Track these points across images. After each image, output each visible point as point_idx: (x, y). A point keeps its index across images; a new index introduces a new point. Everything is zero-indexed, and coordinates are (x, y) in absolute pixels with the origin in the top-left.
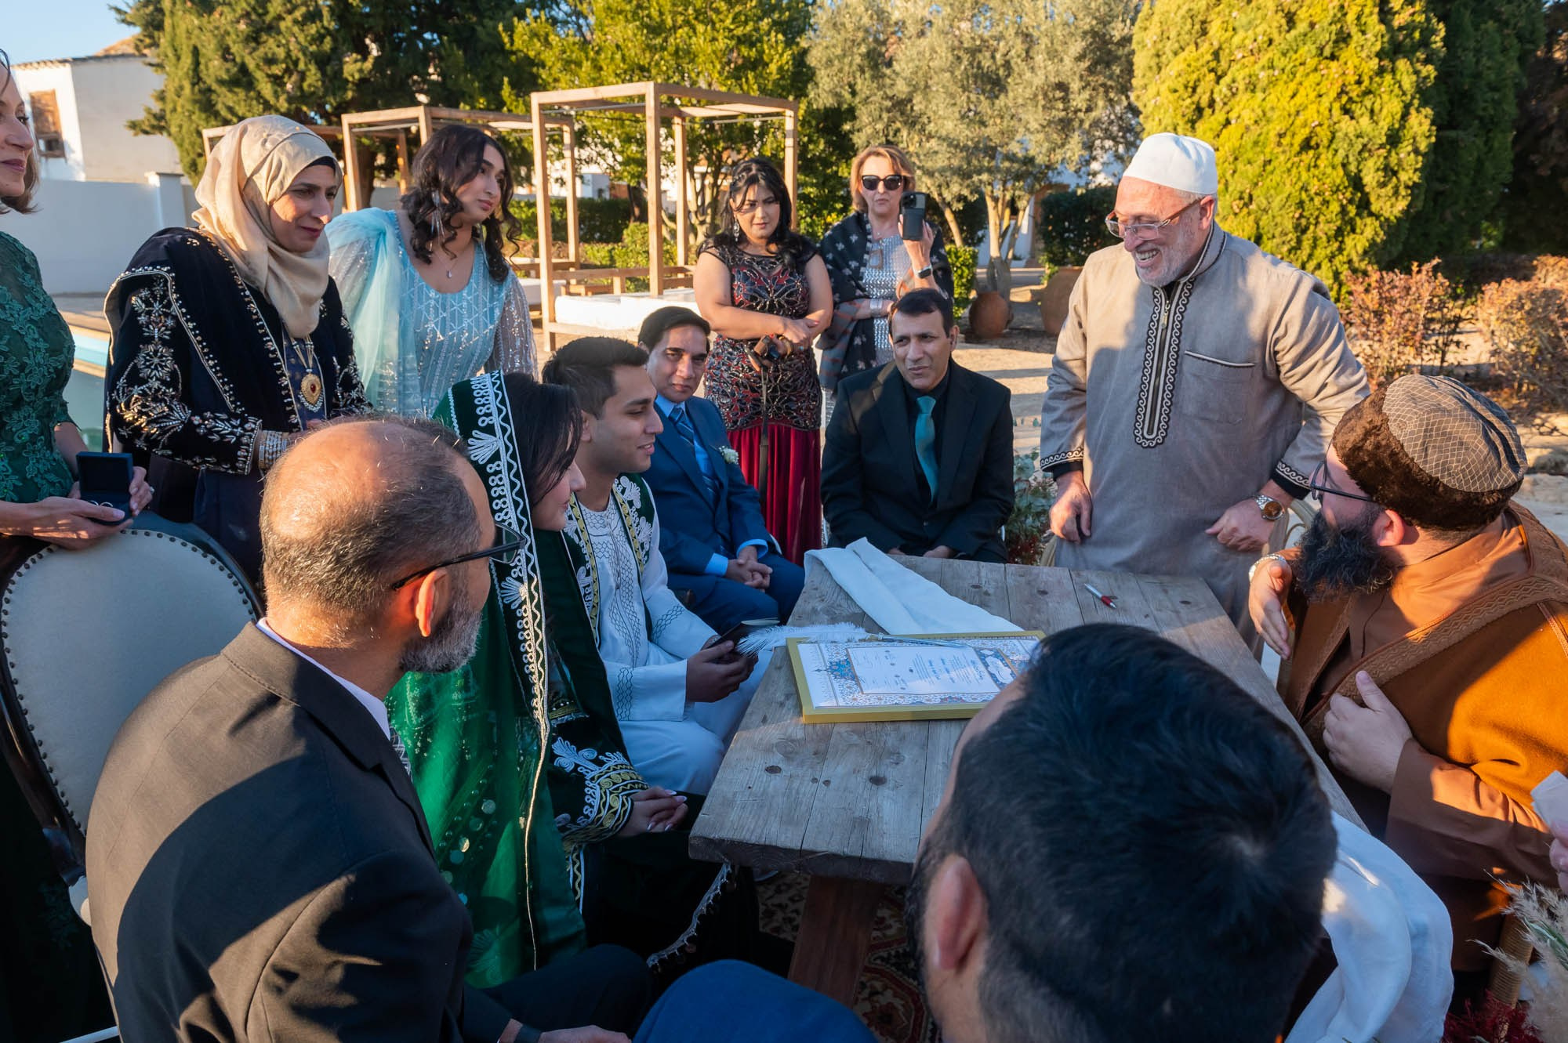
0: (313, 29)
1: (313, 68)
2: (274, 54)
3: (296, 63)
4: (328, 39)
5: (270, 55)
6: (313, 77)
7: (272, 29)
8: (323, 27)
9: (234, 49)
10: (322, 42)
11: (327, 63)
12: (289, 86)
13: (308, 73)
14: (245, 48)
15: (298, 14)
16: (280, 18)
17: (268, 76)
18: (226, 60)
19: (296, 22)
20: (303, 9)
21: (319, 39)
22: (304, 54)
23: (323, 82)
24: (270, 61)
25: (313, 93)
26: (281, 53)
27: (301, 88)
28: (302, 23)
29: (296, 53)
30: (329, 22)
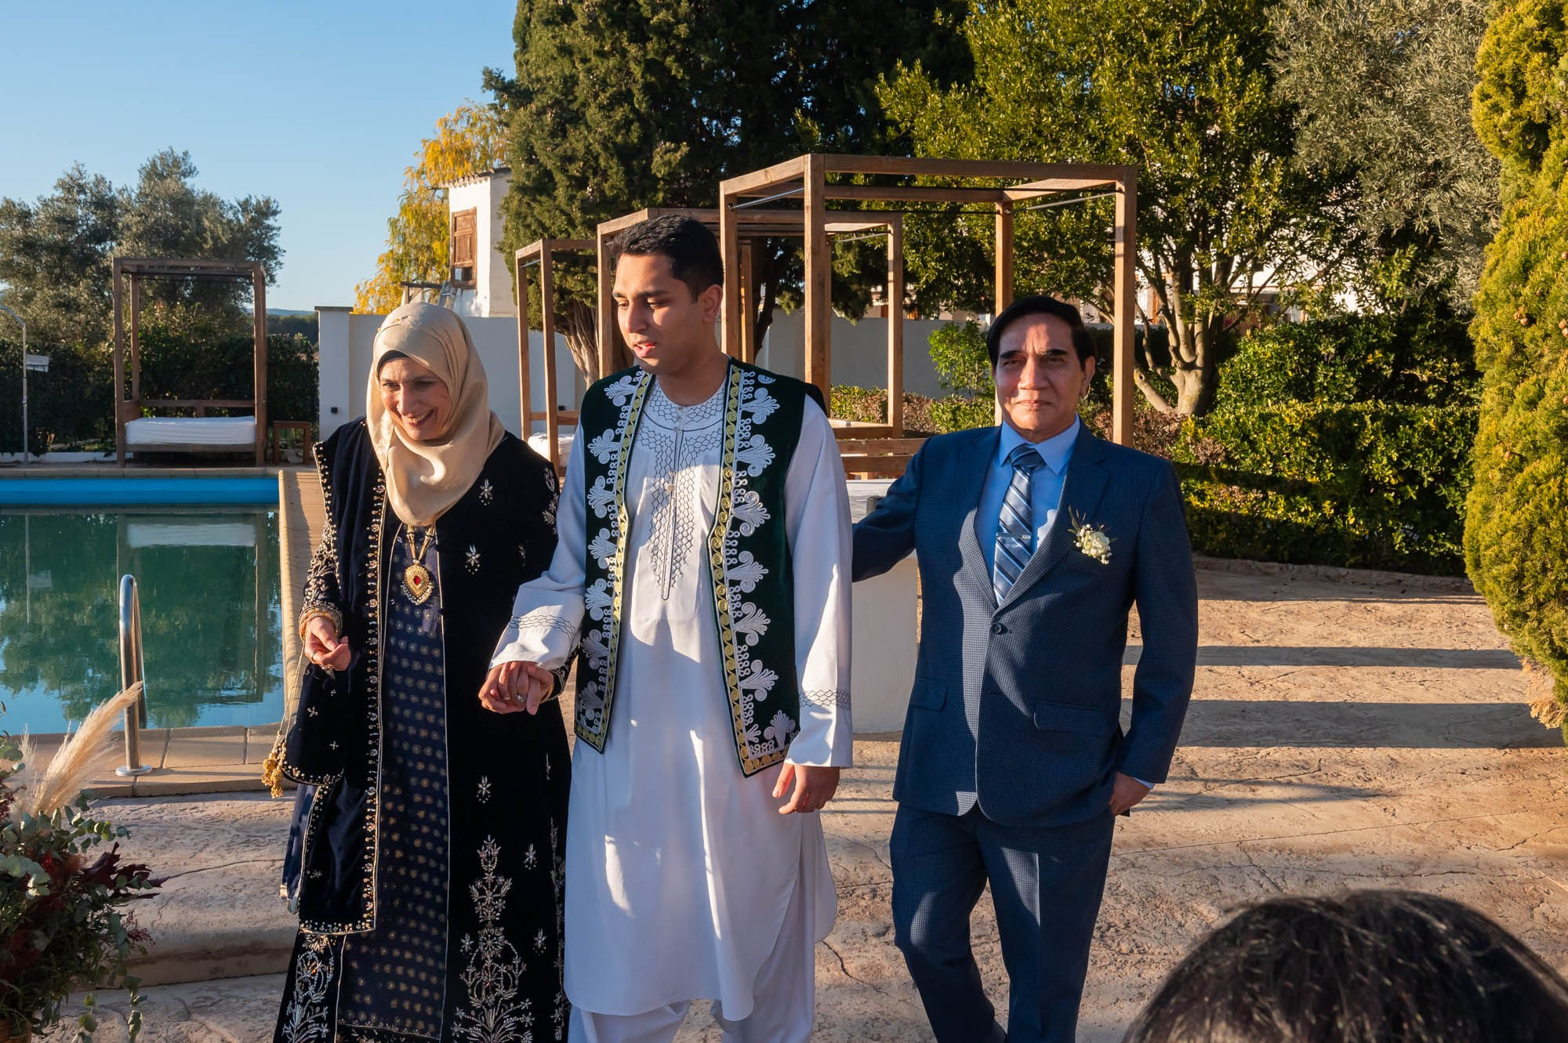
0: (618, 114)
1: (613, 163)
2: (574, 150)
3: (596, 159)
4: (635, 126)
5: (569, 152)
6: (616, 175)
7: (577, 119)
8: (634, 110)
9: (538, 146)
10: (629, 130)
11: (632, 157)
12: (589, 190)
13: (609, 172)
14: (547, 144)
15: (603, 98)
16: (584, 104)
17: (571, 178)
18: (530, 161)
19: (601, 107)
20: (610, 91)
21: (627, 124)
22: (605, 148)
23: (629, 183)
24: (569, 159)
25: (616, 197)
26: (580, 147)
27: (602, 192)
28: (607, 108)
29: (597, 148)
30: (640, 102)
